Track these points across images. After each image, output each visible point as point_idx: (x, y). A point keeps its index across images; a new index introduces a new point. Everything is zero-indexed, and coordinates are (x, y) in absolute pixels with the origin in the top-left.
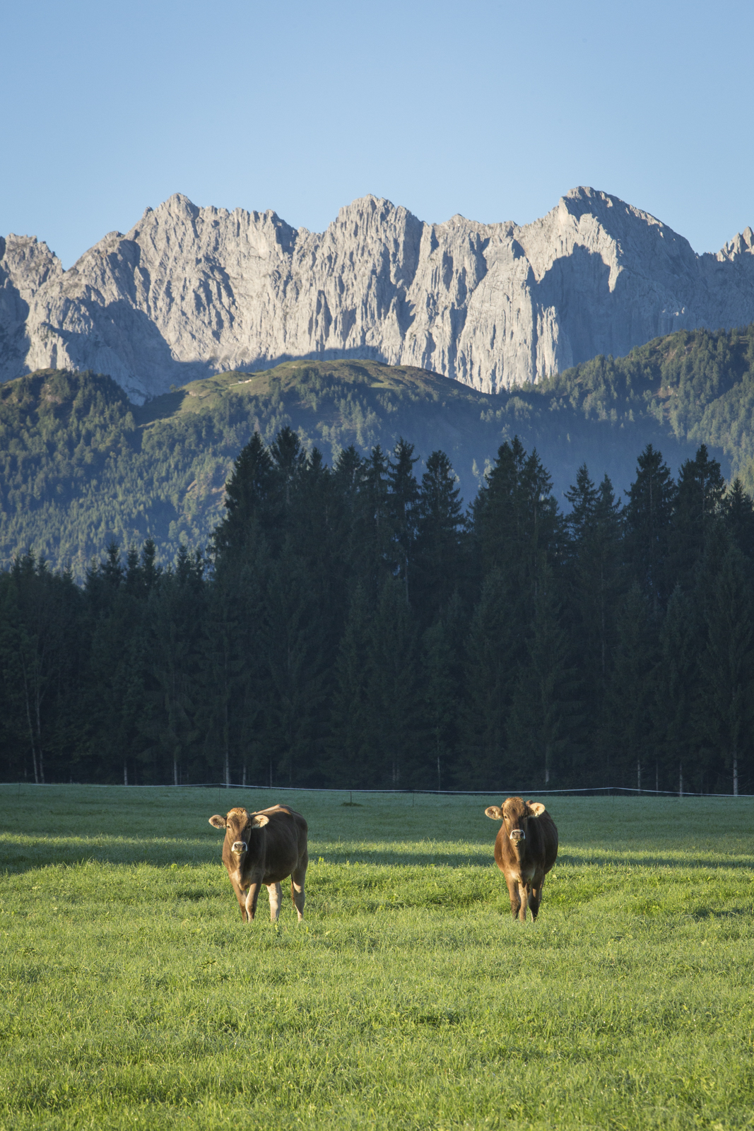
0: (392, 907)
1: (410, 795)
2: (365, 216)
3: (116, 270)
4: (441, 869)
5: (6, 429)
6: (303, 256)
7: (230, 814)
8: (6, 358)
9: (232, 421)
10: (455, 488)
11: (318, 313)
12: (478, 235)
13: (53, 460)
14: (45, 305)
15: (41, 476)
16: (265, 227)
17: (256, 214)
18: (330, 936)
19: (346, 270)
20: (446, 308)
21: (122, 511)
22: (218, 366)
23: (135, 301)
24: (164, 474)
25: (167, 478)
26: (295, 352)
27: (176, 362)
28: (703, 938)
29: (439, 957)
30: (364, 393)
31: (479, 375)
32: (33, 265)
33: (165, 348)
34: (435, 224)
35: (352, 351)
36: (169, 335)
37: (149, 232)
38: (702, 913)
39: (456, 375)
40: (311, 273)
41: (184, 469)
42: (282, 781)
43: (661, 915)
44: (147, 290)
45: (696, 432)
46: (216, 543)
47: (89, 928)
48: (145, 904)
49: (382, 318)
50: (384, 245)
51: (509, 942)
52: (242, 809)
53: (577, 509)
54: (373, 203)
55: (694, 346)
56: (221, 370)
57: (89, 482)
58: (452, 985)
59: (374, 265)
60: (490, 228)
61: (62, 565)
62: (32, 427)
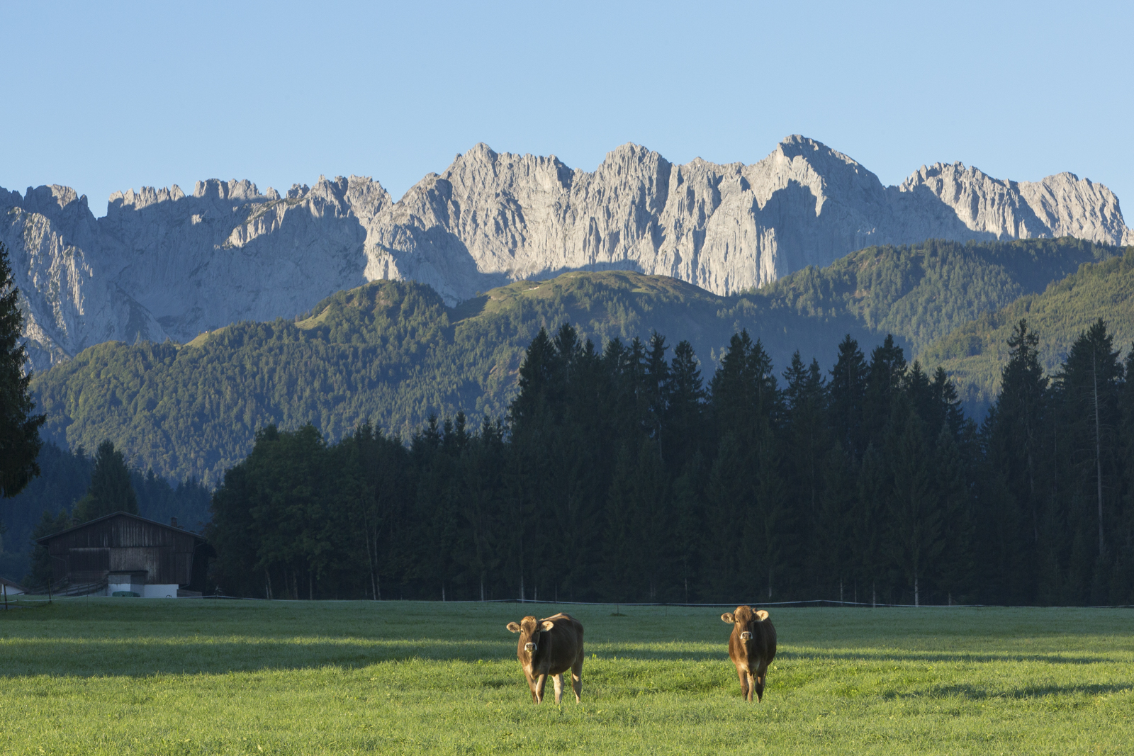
0: (649, 692)
1: (665, 607)
2: (626, 159)
3: (434, 203)
4: (687, 663)
5: (350, 327)
6: (579, 190)
7: (523, 621)
8: (348, 271)
9: (524, 320)
10: (697, 369)
11: (590, 235)
12: (714, 173)
13: (386, 350)
14: (379, 230)
15: (376, 362)
16: (549, 168)
17: (542, 158)
18: (600, 714)
19: (612, 201)
20: (689, 230)
21: (439, 390)
22: (513, 277)
23: (448, 227)
24: (472, 361)
25: (475, 364)
26: (573, 265)
27: (481, 274)
28: (890, 714)
29: (685, 730)
30: (626, 297)
31: (716, 282)
32: (369, 199)
33: (472, 263)
34: (681, 165)
35: (617, 264)
36: (475, 253)
37: (459, 173)
38: (890, 695)
39: (697, 282)
40: (584, 203)
41: (487, 357)
42: (565, 597)
43: (858, 697)
44: (458, 218)
45: (884, 324)
46: (513, 413)
47: (415, 709)
48: (458, 691)
49: (640, 238)
50: (641, 181)
51: (740, 718)
52: (532, 617)
53: (792, 385)
54: (632, 149)
55: (882, 258)
56: (515, 279)
57: (414, 367)
58: (696, 751)
59: (634, 196)
60: (723, 167)
61: (394, 432)
62: (370, 325)
